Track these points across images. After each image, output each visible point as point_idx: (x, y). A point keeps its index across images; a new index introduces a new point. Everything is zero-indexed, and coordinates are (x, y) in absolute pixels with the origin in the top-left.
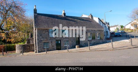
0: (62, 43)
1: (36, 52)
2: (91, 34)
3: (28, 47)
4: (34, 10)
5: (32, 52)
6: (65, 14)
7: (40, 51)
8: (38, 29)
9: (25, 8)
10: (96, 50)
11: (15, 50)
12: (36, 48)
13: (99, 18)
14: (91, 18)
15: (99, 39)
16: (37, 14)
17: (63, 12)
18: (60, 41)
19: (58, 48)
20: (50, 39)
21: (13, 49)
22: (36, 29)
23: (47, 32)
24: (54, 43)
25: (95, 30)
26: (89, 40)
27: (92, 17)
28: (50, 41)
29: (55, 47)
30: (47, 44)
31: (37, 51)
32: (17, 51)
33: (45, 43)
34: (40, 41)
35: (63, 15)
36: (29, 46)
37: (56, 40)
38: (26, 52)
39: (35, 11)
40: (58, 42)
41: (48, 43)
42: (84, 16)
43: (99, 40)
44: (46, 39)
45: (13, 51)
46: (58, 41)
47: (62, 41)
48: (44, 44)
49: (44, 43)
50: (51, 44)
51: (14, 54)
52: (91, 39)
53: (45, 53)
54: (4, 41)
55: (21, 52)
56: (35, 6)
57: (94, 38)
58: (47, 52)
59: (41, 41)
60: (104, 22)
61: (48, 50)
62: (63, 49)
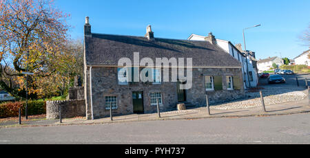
0: (146, 98)
1: (89, 118)
2: (212, 78)
3: (73, 107)
4: (85, 26)
5: (80, 118)
6: (151, 34)
7: (98, 115)
8: (93, 67)
9: (67, 22)
10: (224, 115)
11: (45, 113)
12: (90, 108)
13: (230, 43)
14: (211, 42)
15: (231, 89)
16: (91, 36)
17: (148, 30)
18: (142, 93)
19: (137, 109)
20: (120, 90)
21: (39, 111)
22: (88, 68)
23: (114, 75)
24: (129, 99)
25: (221, 70)
26: (207, 93)
27: (214, 39)
28: (119, 94)
29: (131, 107)
30: (113, 100)
31: (92, 116)
32: (50, 115)
33: (110, 97)
34: (97, 94)
35: (148, 37)
36: (75, 105)
37: (133, 92)
38: (67, 117)
39: (87, 29)
40: (137, 96)
41: (115, 97)
42: (196, 38)
43: (230, 91)
44: (110, 89)
45: (41, 114)
46: (137, 93)
47: (145, 95)
48: (107, 101)
49: (107, 97)
50: (122, 101)
51: (42, 120)
52: (213, 89)
53: (109, 119)
54: (23, 94)
55: (58, 117)
56: (88, 18)
57: (218, 87)
58: (114, 118)
59: (101, 93)
60: (242, 50)
61: (116, 114)
62: (148, 112)
